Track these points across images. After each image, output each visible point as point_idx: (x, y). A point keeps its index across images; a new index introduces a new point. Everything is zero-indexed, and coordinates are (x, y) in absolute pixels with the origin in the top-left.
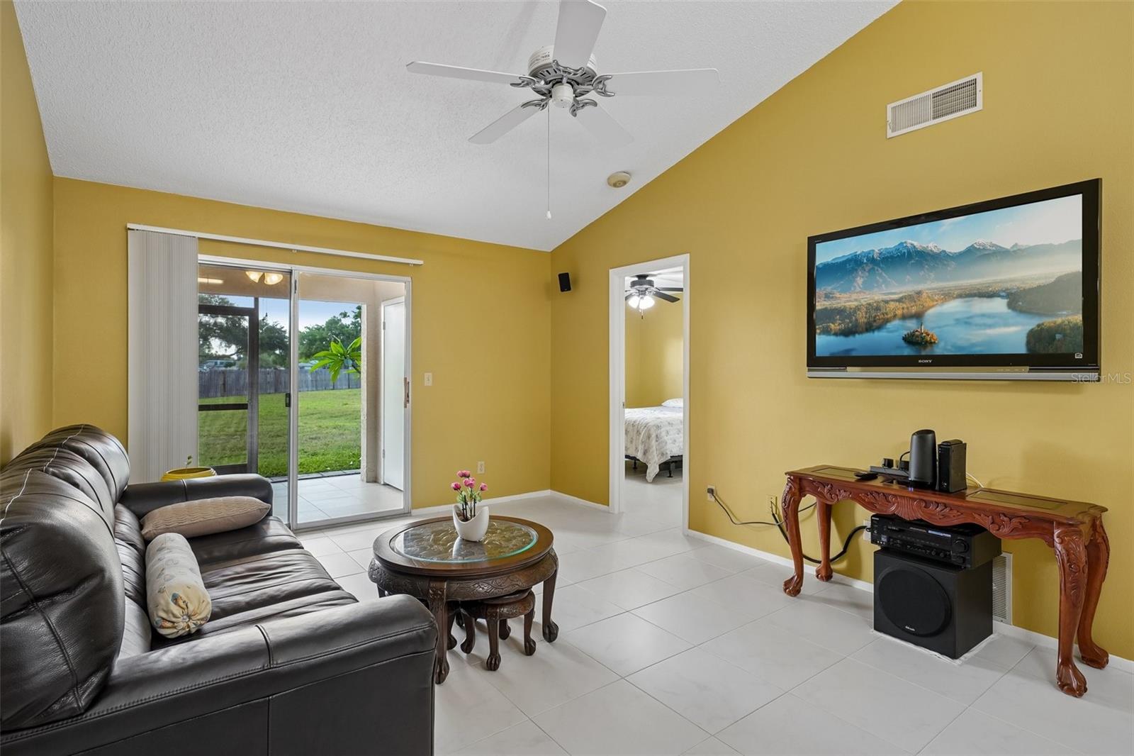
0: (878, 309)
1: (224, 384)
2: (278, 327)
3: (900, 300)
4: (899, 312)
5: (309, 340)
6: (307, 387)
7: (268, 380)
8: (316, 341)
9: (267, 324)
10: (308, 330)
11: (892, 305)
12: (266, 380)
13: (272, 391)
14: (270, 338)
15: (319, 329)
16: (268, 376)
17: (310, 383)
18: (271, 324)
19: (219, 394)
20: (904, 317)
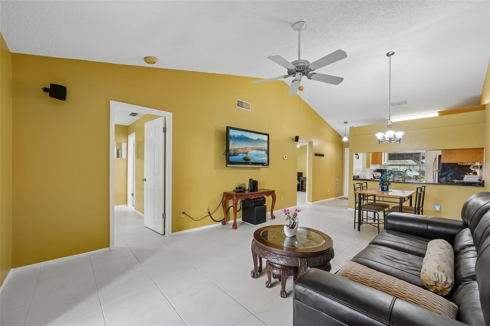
0: (236, 150)
3: (242, 149)
4: (242, 152)
11: (240, 150)
20: (243, 153)
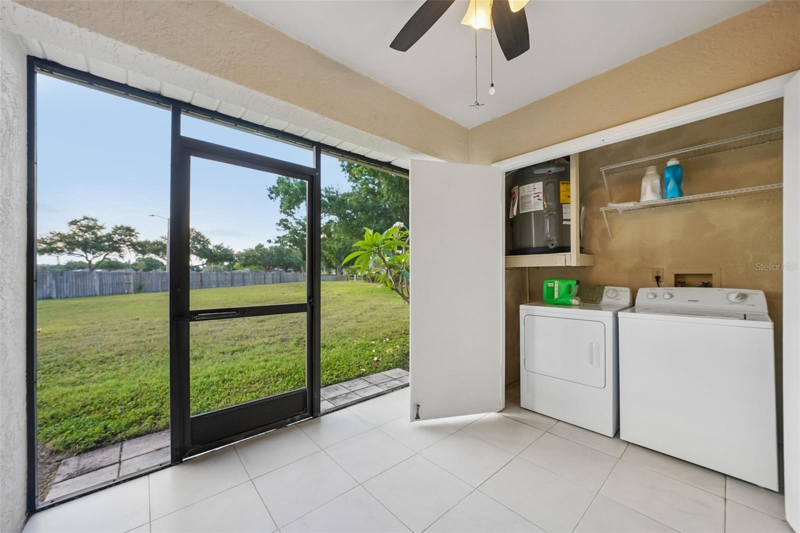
1: (201, 281)
2: (230, 249)
5: (246, 256)
6: (250, 283)
7: (227, 279)
8: (250, 257)
9: (223, 247)
10: (245, 251)
12: (226, 278)
13: (230, 285)
14: (225, 255)
15: (251, 250)
16: (227, 276)
17: (251, 280)
18: (226, 247)
19: (198, 287)
